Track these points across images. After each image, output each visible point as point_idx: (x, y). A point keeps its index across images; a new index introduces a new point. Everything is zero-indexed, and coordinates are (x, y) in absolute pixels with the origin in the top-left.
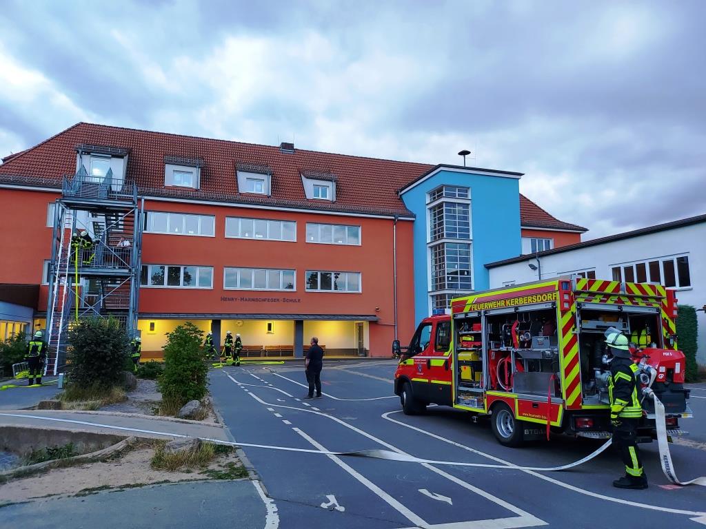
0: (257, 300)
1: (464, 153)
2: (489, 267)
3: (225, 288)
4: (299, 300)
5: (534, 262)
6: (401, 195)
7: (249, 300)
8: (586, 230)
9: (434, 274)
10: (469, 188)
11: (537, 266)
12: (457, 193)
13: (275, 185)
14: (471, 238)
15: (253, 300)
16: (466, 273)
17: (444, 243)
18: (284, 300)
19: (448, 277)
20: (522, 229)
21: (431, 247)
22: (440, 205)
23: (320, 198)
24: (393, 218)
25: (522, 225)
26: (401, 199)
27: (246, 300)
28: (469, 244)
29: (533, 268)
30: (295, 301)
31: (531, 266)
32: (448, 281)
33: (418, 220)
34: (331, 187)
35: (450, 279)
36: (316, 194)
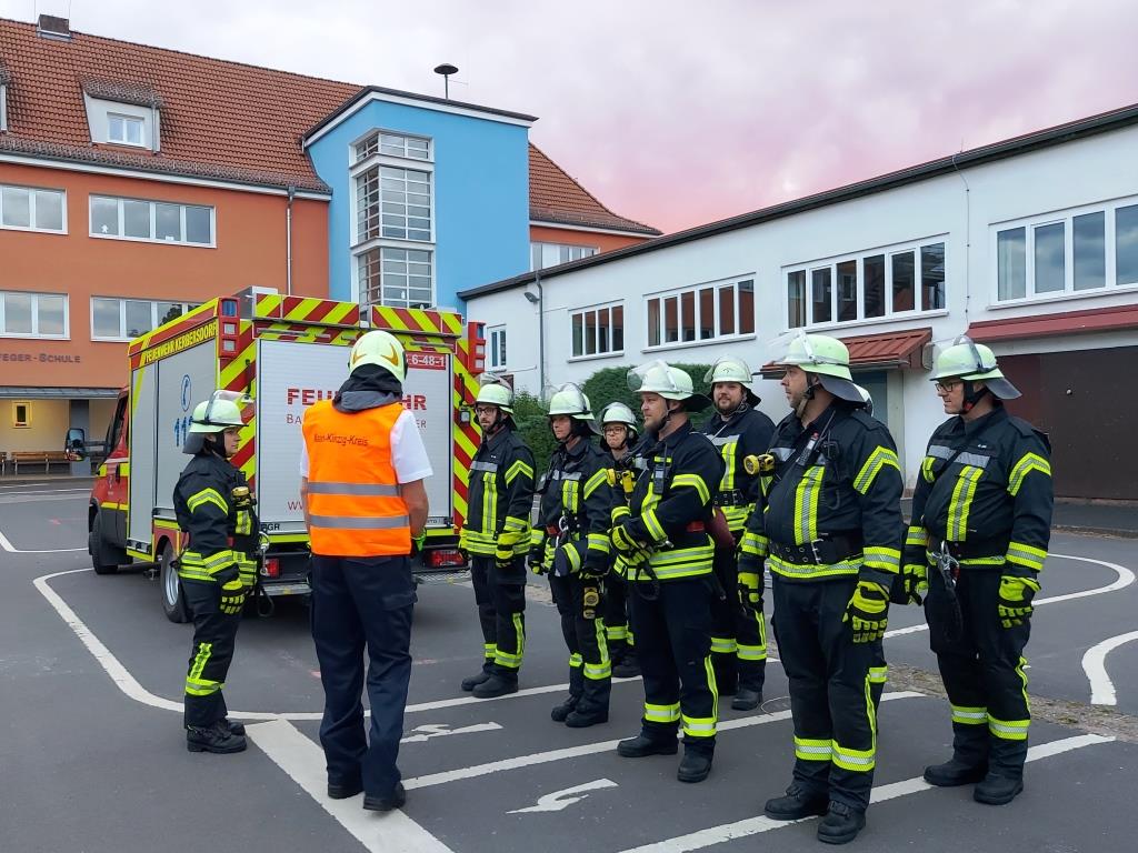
1: (446, 70)
2: (466, 297)
4: (77, 359)
5: (533, 289)
6: (306, 148)
10: (429, 140)
11: (537, 296)
12: (406, 147)
14: (433, 240)
17: (378, 248)
18: (43, 358)
20: (531, 226)
21: (359, 256)
22: (373, 172)
23: (125, 142)
24: (285, 193)
25: (531, 219)
26: (306, 154)
28: (430, 252)
29: (533, 299)
30: (68, 360)
31: (528, 295)
33: (336, 199)
34: (148, 120)
36: (116, 132)
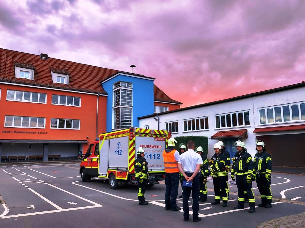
0: (23, 132)
1: (133, 66)
2: (139, 119)
3: (5, 126)
4: (47, 133)
5: (157, 118)
6: (102, 84)
7: (19, 132)
8: (182, 104)
9: (115, 121)
10: (132, 83)
11: (157, 119)
12: (126, 85)
13: (36, 75)
14: (132, 106)
15: (21, 132)
16: (129, 121)
17: (119, 107)
18: (39, 133)
19: (121, 123)
20: (154, 102)
21: (114, 109)
22: (119, 90)
23: (60, 82)
24: (97, 94)
25: (154, 100)
26: (102, 85)
27: (17, 132)
28: (131, 108)
29: (156, 120)
30: (45, 133)
31: (155, 119)
32: (121, 124)
33: (109, 96)
34: (66, 78)
35: (122, 124)
